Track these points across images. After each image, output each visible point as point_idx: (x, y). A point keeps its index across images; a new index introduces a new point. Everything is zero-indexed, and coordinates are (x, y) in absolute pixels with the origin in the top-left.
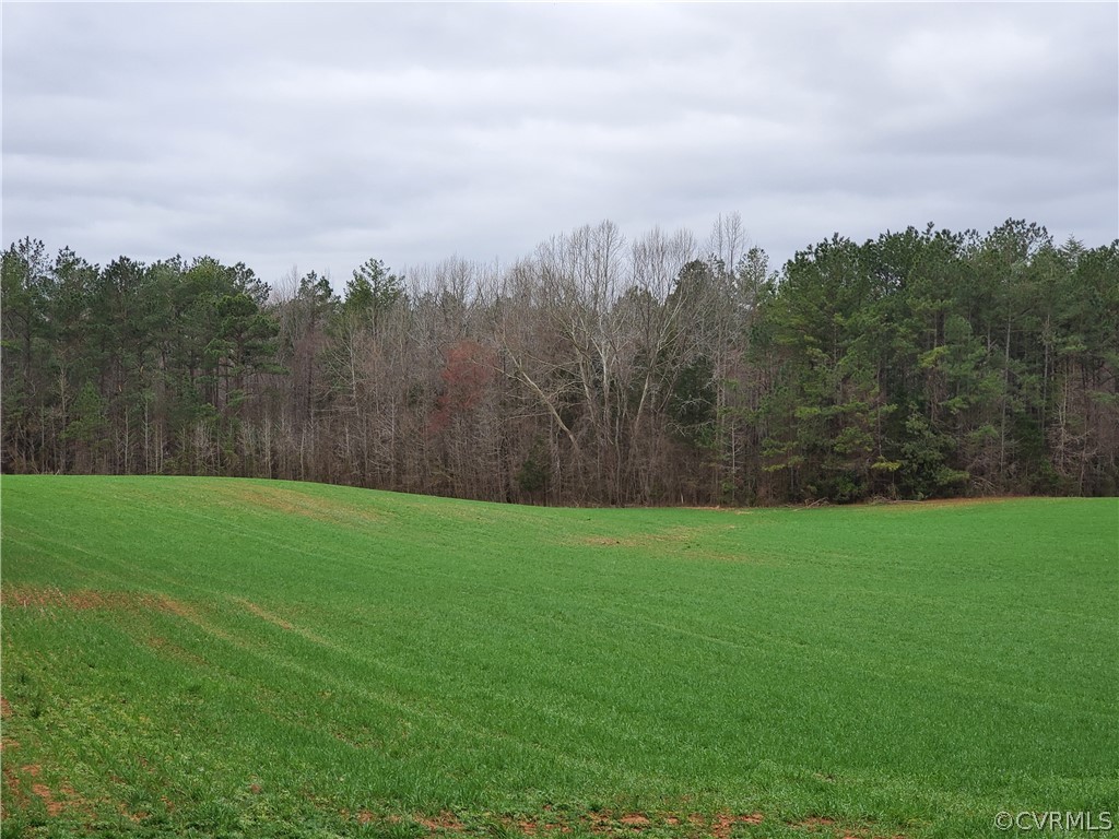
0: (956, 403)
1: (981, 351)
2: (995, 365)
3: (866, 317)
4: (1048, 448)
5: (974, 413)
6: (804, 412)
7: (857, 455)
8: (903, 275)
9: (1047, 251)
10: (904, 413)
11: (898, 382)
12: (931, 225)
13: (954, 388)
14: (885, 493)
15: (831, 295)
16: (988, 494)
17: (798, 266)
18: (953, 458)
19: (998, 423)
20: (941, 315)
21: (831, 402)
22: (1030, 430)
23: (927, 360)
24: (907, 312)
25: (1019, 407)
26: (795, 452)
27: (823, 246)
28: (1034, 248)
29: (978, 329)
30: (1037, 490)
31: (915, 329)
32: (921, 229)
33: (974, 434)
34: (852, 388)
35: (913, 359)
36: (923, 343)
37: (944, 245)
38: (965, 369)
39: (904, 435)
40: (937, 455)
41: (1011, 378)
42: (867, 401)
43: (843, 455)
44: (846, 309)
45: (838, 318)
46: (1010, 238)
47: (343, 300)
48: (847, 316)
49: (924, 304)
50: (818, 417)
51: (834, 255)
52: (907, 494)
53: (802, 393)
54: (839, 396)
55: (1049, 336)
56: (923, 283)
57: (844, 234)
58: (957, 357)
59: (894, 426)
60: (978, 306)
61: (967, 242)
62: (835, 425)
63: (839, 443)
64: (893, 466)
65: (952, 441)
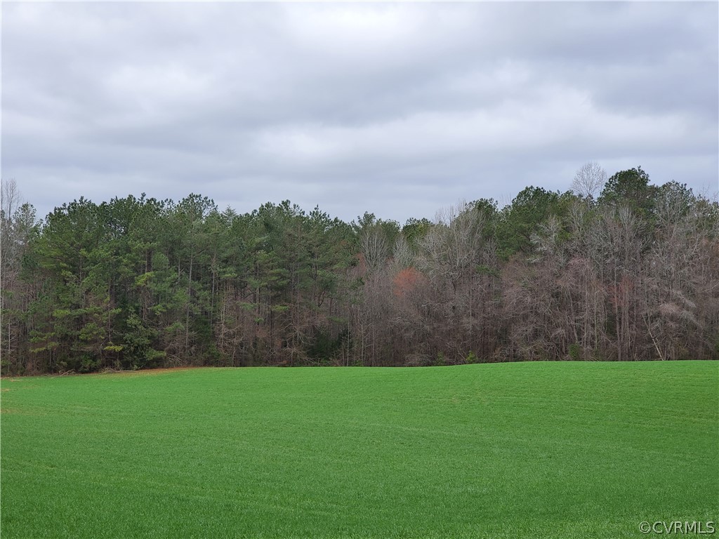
0: (159, 308)
1: (174, 275)
2: (183, 284)
3: (102, 252)
4: (214, 337)
5: (170, 315)
6: (59, 313)
7: (94, 341)
8: (126, 226)
9: (214, 214)
10: (125, 315)
11: (121, 294)
12: (144, 195)
13: (158, 298)
14: (112, 366)
15: (78, 237)
16: (178, 366)
17: (56, 217)
18: (156, 343)
19: (184, 321)
20: (150, 252)
21: (77, 306)
22: (204, 324)
23: (141, 281)
24: (128, 250)
25: (197, 311)
26: (53, 339)
27: (73, 205)
28: (206, 213)
29: (172, 262)
30: (207, 363)
31: (134, 261)
32: (138, 196)
33: (169, 328)
34: (92, 298)
35: (132, 280)
36: (138, 270)
37: (152, 207)
38: (164, 287)
39: (125, 328)
40: (147, 341)
41: (193, 293)
42: (101, 307)
43: (86, 342)
44: (88, 246)
45: (83, 252)
46: (192, 205)
48: (89, 251)
49: (139, 245)
50: (68, 317)
51: (81, 211)
52: (127, 366)
53: (58, 300)
54: (83, 303)
55: (215, 267)
56: (140, 231)
57: (87, 198)
58: (159, 279)
59: (119, 323)
60: (172, 248)
61: (166, 206)
62: (80, 322)
63: (83, 333)
64: (119, 348)
65: (156, 332)
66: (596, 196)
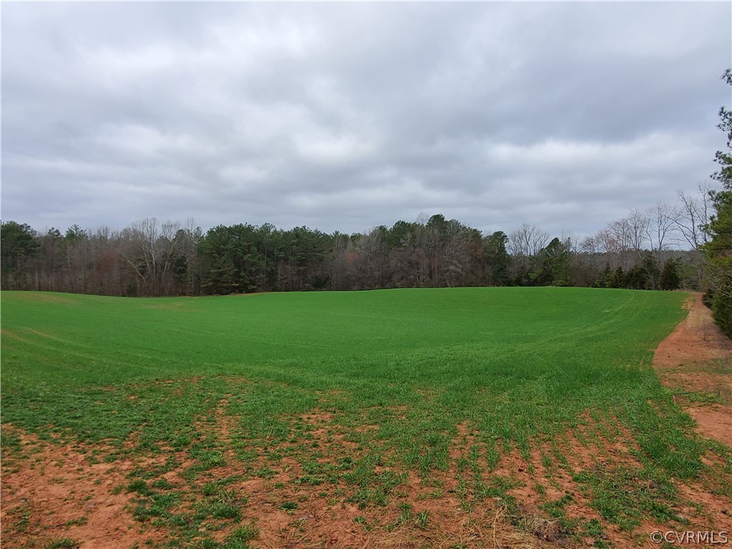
0: (253, 269)
1: (260, 256)
2: (263, 259)
3: (230, 246)
4: (276, 280)
5: (258, 272)
6: (213, 271)
7: (227, 282)
8: (239, 236)
9: (275, 231)
10: (240, 271)
11: (238, 263)
13: (253, 265)
14: (235, 292)
15: (220, 240)
16: (261, 291)
17: (211, 232)
18: (253, 283)
19: (264, 274)
20: (249, 246)
21: (220, 268)
22: (272, 275)
23: (246, 258)
24: (240, 245)
25: (269, 270)
26: (210, 281)
27: (218, 227)
28: (272, 230)
29: (259, 250)
30: (273, 291)
31: (243, 250)
32: (244, 224)
33: (258, 277)
34: (226, 265)
35: (242, 257)
36: (245, 253)
37: (250, 229)
38: (255, 260)
39: (240, 277)
40: (248, 282)
41: (267, 262)
42: (230, 268)
43: (224, 282)
44: (224, 244)
45: (222, 246)
46: (266, 228)
47: (65, 236)
48: (224, 246)
49: (245, 243)
50: (216, 272)
51: (221, 231)
52: (241, 292)
53: (212, 266)
54: (222, 267)
55: (276, 252)
56: (245, 238)
57: (224, 225)
58: (254, 257)
59: (237, 275)
60: (259, 244)
61: (256, 228)
62: (221, 274)
63: (222, 279)
64: (237, 285)
65: (252, 278)
66: (425, 224)
